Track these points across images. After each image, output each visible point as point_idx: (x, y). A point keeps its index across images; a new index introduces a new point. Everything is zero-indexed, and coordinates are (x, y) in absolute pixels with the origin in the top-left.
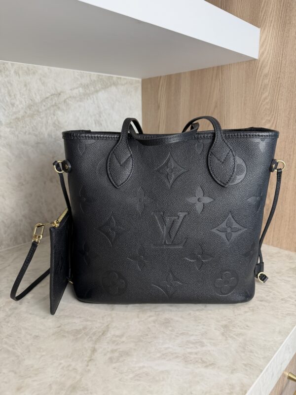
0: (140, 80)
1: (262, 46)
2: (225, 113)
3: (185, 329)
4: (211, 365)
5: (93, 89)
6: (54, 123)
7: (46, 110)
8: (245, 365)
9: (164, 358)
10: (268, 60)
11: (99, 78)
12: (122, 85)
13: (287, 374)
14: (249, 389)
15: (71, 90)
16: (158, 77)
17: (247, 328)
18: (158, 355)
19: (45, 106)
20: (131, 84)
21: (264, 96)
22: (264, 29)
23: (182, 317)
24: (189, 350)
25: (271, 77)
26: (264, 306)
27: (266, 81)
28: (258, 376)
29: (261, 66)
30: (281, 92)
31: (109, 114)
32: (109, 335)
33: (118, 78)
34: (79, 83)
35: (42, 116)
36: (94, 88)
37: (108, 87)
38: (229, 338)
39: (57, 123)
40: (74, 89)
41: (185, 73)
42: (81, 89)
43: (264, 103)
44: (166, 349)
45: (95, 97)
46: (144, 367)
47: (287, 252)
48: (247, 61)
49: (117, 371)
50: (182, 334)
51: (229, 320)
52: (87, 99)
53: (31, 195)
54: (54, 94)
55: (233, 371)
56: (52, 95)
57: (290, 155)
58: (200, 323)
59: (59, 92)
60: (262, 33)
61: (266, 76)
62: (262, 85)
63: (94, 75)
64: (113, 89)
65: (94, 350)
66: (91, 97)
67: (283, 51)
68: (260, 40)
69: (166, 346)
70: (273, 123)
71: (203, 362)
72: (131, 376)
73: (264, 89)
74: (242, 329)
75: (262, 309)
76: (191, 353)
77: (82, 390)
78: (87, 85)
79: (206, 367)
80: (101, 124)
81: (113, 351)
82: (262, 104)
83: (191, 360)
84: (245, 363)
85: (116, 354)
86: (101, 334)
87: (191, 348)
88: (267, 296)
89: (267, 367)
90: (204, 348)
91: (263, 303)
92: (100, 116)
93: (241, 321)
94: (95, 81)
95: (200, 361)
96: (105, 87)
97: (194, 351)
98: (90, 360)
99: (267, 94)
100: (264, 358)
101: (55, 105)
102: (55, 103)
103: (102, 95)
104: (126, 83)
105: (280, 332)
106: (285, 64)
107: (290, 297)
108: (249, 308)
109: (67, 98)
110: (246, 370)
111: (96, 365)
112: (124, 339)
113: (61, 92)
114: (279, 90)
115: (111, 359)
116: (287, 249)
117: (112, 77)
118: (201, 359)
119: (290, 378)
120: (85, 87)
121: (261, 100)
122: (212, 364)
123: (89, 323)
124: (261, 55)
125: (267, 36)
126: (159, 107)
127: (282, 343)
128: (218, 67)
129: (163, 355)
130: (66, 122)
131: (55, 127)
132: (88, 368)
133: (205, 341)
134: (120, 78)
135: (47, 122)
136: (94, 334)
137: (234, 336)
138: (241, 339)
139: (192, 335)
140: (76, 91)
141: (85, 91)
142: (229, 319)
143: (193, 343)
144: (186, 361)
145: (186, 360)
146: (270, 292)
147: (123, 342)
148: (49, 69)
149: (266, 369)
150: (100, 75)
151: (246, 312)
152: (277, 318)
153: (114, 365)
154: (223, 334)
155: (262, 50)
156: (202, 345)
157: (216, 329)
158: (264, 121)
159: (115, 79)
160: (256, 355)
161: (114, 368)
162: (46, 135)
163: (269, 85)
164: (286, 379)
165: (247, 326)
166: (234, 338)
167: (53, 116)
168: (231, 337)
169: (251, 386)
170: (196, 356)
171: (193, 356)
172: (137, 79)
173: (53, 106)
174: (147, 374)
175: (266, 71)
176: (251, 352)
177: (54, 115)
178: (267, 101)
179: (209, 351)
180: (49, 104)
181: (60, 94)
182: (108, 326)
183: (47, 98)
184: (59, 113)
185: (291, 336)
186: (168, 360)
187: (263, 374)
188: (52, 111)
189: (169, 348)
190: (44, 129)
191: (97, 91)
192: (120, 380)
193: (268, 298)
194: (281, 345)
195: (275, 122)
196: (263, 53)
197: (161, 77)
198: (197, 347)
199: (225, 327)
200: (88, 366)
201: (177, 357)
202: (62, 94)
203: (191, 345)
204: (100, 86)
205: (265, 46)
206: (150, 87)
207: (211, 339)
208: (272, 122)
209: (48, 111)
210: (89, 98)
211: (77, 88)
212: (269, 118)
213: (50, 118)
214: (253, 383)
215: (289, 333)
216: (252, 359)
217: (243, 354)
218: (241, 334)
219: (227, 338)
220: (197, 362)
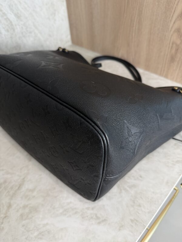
4: (103, 221)
8: (132, 221)
9: (65, 215)
17: (140, 178)
18: (61, 211)
32: (24, 189)
38: (123, 191)
44: (68, 204)
46: (47, 224)
49: (25, 229)
55: (121, 227)
65: (10, 206)
71: (98, 218)
72: (36, 234)
74: (136, 180)
79: (99, 223)
81: (25, 207)
83: (87, 216)
84: (132, 218)
85: (27, 210)
86: (17, 188)
95: (95, 217)
98: (5, 217)
100: (149, 213)
105: (167, 183)
110: (132, 226)
111: (9, 222)
112: (35, 194)
115: (22, 215)
118: (96, 215)
122: (105, 220)
123: (9, 176)
129: (65, 210)
132: (2, 225)
136: (12, 188)
137: (128, 189)
138: (133, 192)
144: (83, 218)
145: (83, 216)
147: (34, 197)
153: (24, 222)
160: (143, 209)
161: (23, 226)
165: (141, 177)
166: (127, 191)
168: (125, 189)
174: (49, 232)
176: (140, 206)
182: (24, 179)
189: (71, 202)
192: (26, 239)
200: (2, 223)
201: (76, 213)
215: (175, 183)
216: (139, 213)
217: (132, 209)
218: (134, 186)
219: (121, 190)
220: (92, 218)
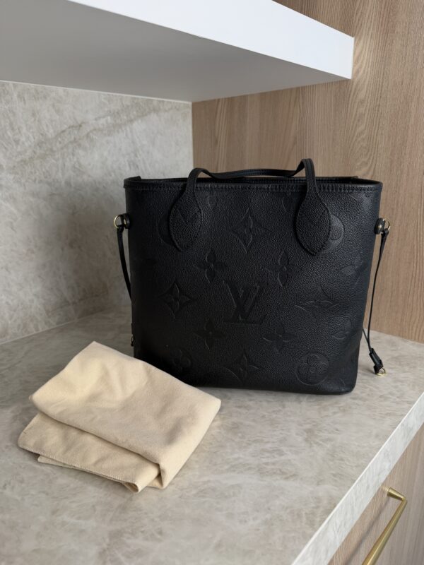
0: (190, 104)
1: (356, 61)
2: (307, 152)
3: (258, 435)
4: (291, 476)
5: (125, 117)
6: (74, 167)
7: (62, 148)
8: (334, 475)
9: (234, 471)
10: (365, 81)
11: (133, 102)
12: (166, 111)
13: (387, 490)
14: (338, 502)
15: (96, 119)
16: (215, 100)
18: (226, 467)
19: (60, 143)
20: (178, 110)
21: (359, 130)
22: (360, 39)
23: (254, 421)
24: (264, 460)
25: (369, 104)
26: (358, 405)
27: (362, 110)
28: (350, 487)
29: (356, 89)
30: (381, 125)
31: (148, 152)
33: (160, 101)
34: (106, 109)
35: (57, 156)
36: (127, 116)
37: (146, 115)
38: (315, 445)
39: (77, 166)
40: (100, 118)
41: (252, 95)
42: (109, 118)
43: (359, 139)
44: (236, 459)
45: (128, 129)
46: (209, 481)
47: (388, 337)
48: (336, 82)
50: (255, 441)
51: (314, 424)
52: (118, 132)
53: (44, 266)
54: (73, 126)
55: (319, 482)
56: (69, 128)
57: (393, 209)
58: (277, 427)
59: (79, 122)
60: (356, 45)
61: (362, 102)
62: (356, 115)
63: (127, 98)
64: (153, 117)
66: (123, 129)
67: (384, 68)
68: (354, 53)
69: (236, 456)
70: (371, 166)
71: (283, 473)
72: (194, 492)
73: (359, 121)
74: (330, 433)
75: (356, 408)
76: (267, 464)
77: (134, 511)
78: (118, 113)
79: (287, 478)
80: (137, 166)
82: (356, 140)
83: (267, 472)
84: (334, 472)
87: (268, 457)
88: (362, 393)
89: (360, 476)
90: (283, 458)
91: (356, 401)
92: (136, 156)
93: (329, 424)
94: (128, 106)
95: (278, 472)
96: (143, 115)
97: (270, 460)
99: (363, 127)
100: (356, 466)
101: (75, 140)
102: (75, 139)
103: (138, 126)
104: (171, 109)
105: (377, 436)
106: (387, 88)
107: (391, 393)
108: (339, 407)
109: (91, 131)
110: (336, 481)
113: (83, 123)
114: (379, 122)
116: (388, 333)
117: (152, 100)
118: (280, 470)
119: (390, 495)
120: (115, 114)
121: (356, 135)
122: (294, 475)
124: (355, 73)
125: (363, 48)
126: (217, 142)
127: (379, 449)
128: (298, 89)
129: (233, 466)
130: (90, 164)
131: (74, 172)
133: (284, 449)
134: (163, 102)
135: (64, 165)
137: (321, 442)
138: (328, 446)
139: (268, 442)
140: (102, 121)
141: (115, 121)
142: (314, 422)
143: (268, 452)
144: (261, 473)
145: (261, 471)
146: (366, 388)
148: (64, 91)
149: (359, 478)
150: (135, 98)
151: (335, 413)
152: (374, 419)
154: (306, 440)
155: (357, 67)
156: (281, 453)
157: (297, 434)
158: (358, 164)
159: (155, 103)
160: (348, 463)
162: (63, 183)
163: (366, 115)
164: (386, 496)
165: (337, 430)
166: (320, 444)
167: (71, 157)
168: (317, 443)
169: (341, 499)
170: (273, 467)
171: (269, 467)
172: (186, 102)
173: (71, 142)
174: (214, 490)
175: (362, 95)
176: (342, 459)
177: (73, 155)
178: (363, 136)
179: (289, 460)
180: (66, 140)
181: (80, 126)
183: (63, 131)
184: (81, 152)
185: (391, 439)
186: (238, 473)
187: (356, 485)
188: (70, 150)
189: (239, 458)
190: (60, 174)
191: (131, 121)
193: (364, 395)
194: (377, 452)
195: (374, 164)
196: (358, 72)
197: (219, 100)
198: (274, 457)
199: (309, 431)
201: (250, 469)
202: (83, 125)
203: (267, 454)
204: (135, 113)
205: (360, 61)
206: (204, 114)
207: (291, 446)
208: (369, 165)
209: (65, 150)
210: (120, 130)
211: (104, 117)
212: (366, 160)
213: (68, 160)
214: (344, 495)
216: (342, 467)
217: (331, 463)
218: (329, 440)
219: (311, 444)
220: (275, 473)
